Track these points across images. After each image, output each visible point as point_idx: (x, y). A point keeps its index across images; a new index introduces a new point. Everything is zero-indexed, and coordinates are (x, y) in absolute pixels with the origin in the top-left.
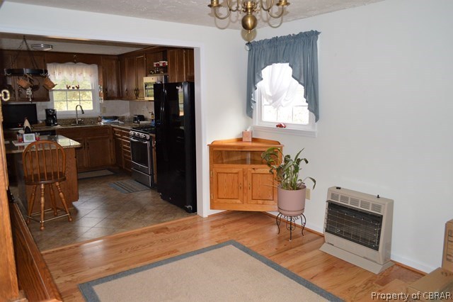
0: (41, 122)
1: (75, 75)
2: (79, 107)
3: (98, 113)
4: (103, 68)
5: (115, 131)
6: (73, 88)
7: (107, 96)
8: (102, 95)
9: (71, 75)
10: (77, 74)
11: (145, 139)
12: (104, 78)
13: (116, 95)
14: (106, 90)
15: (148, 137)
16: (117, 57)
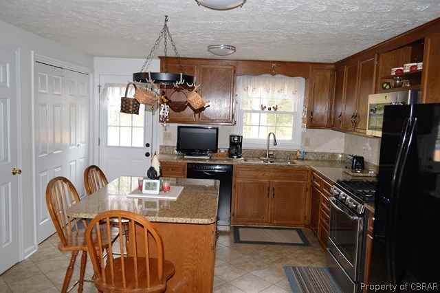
0: (223, 151)
1: (273, 91)
2: (272, 135)
3: (297, 146)
4: (311, 82)
5: (314, 178)
6: (270, 109)
7: (312, 122)
8: (306, 121)
9: (268, 92)
10: (276, 91)
11: (354, 211)
12: (312, 97)
13: (325, 122)
14: (312, 114)
15: (361, 208)
16: (333, 66)
